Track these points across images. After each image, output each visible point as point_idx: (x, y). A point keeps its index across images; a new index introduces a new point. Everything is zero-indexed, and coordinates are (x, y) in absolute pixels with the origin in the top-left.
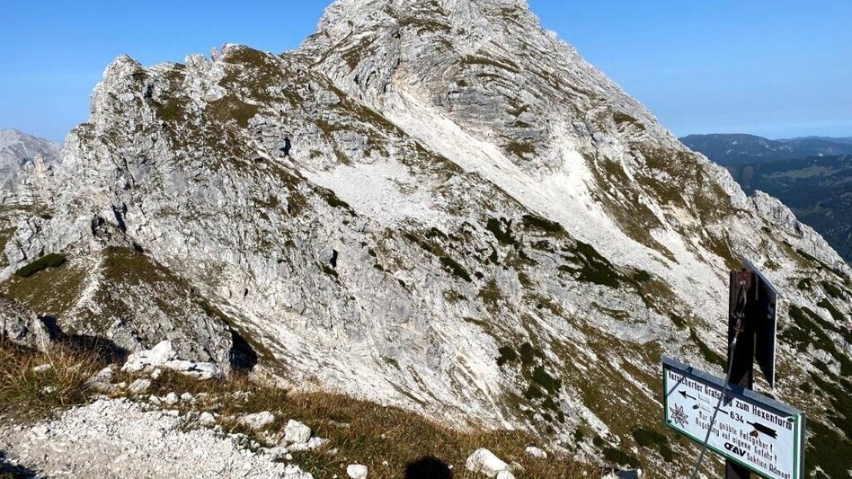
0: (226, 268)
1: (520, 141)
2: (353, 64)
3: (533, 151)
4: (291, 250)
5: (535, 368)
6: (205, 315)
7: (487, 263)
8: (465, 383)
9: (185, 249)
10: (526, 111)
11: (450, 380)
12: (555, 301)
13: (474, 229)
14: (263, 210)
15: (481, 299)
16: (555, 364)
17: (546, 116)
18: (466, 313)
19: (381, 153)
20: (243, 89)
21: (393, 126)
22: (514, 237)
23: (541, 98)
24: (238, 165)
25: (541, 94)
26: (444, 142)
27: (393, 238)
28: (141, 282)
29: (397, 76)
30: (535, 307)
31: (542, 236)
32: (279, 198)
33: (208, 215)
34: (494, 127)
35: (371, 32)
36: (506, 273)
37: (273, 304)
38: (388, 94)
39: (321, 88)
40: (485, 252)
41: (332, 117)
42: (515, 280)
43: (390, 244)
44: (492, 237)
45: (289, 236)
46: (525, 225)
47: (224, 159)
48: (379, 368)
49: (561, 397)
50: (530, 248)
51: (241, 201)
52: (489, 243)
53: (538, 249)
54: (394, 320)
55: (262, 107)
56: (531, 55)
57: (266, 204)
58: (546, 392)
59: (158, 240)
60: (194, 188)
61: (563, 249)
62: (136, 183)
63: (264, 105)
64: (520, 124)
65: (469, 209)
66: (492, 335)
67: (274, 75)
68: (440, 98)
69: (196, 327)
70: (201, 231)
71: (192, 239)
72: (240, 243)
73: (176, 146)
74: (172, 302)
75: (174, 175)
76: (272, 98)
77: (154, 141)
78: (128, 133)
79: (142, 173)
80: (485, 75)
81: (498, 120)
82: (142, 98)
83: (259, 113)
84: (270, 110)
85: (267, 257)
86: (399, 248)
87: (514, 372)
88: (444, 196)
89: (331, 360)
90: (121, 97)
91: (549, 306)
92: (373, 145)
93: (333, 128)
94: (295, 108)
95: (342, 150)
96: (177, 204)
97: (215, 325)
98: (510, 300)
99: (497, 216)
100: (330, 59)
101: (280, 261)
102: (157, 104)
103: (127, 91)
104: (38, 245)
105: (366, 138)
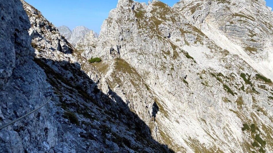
0: (150, 74)
1: (251, 47)
2: (193, 12)
3: (256, 51)
4: (173, 71)
5: (256, 135)
6: (146, 89)
7: (239, 89)
8: (229, 135)
9: (137, 64)
10: (256, 36)
11: (223, 132)
12: (264, 109)
13: (236, 76)
14: (165, 55)
15: (236, 103)
16: (264, 135)
17: (264, 39)
18: (230, 108)
19: (201, 43)
20: (158, 15)
21: (204, 35)
22: (251, 82)
23: (262, 32)
24: (159, 38)
25: (263, 30)
26: (222, 43)
27: (206, 74)
28: (126, 72)
29: (207, 18)
30: (256, 110)
31: (263, 83)
32: (171, 52)
33: (146, 54)
34: (241, 40)
35: (201, 2)
36: (247, 95)
37: (164, 90)
38: (203, 24)
39: (183, 18)
40: (239, 85)
41: (185, 28)
42: (251, 98)
43: (204, 76)
44: (242, 80)
45: (173, 66)
46: (256, 78)
47: (155, 35)
48: (199, 122)
49: (266, 148)
50: (257, 87)
51: (158, 51)
52: (241, 82)
53: (260, 88)
54: (206, 105)
55: (163, 22)
56: (261, 15)
57: (166, 53)
58: (260, 145)
59: (129, 60)
60: (143, 44)
61: (271, 90)
62: (125, 39)
63: (164, 21)
64: (252, 40)
65: (234, 68)
66: (240, 118)
67: (168, 11)
68: (222, 27)
69: (143, 93)
70: (144, 59)
71: (140, 61)
72: (156, 65)
73: (140, 27)
74: (136, 82)
75: (138, 38)
76: (167, 19)
77: (133, 25)
78: (125, 21)
79: (127, 36)
80: (241, 21)
81: (243, 38)
82: (131, 9)
83: (162, 23)
84: (166, 23)
85: (164, 72)
86: (207, 78)
87: (248, 134)
88: (224, 61)
89: (183, 115)
90: (124, 8)
91: (262, 111)
92: (198, 40)
93: (185, 32)
94: (174, 23)
95: (187, 40)
96: (137, 48)
97: (149, 93)
98: (247, 106)
99: (245, 73)
100: (186, 9)
101: (168, 75)
102: (135, 12)
103: (126, 6)
104: (90, 56)
105: (196, 37)
